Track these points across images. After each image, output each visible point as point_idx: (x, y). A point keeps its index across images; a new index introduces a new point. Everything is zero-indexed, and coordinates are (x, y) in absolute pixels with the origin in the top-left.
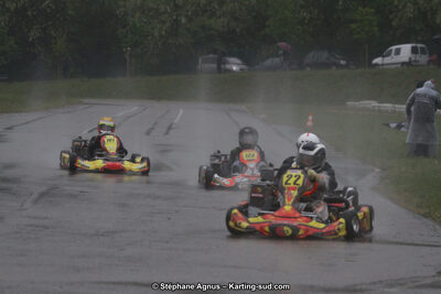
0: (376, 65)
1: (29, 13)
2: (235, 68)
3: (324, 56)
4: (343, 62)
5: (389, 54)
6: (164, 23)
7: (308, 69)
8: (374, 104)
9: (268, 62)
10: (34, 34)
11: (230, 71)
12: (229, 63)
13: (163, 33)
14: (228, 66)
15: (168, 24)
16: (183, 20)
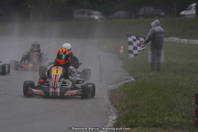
0: (183, 15)
2: (96, 17)
3: (150, 10)
4: (162, 14)
5: (190, 9)
7: (141, 18)
8: (177, 39)
9: (117, 14)
11: (93, 19)
12: (92, 14)
14: (92, 16)
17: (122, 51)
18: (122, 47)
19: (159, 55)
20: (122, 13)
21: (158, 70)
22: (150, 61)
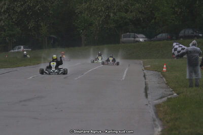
1: (28, 13)
2: (141, 40)
3: (189, 32)
4: (200, 35)
6: (101, 16)
7: (182, 39)
9: (159, 36)
10: (31, 25)
11: (139, 41)
12: (137, 37)
13: (101, 23)
14: (137, 39)
15: (103, 17)
16: (112, 15)
17: (164, 69)
18: (165, 66)
19: (196, 72)
20: (164, 35)
21: (197, 85)
22: (188, 77)
